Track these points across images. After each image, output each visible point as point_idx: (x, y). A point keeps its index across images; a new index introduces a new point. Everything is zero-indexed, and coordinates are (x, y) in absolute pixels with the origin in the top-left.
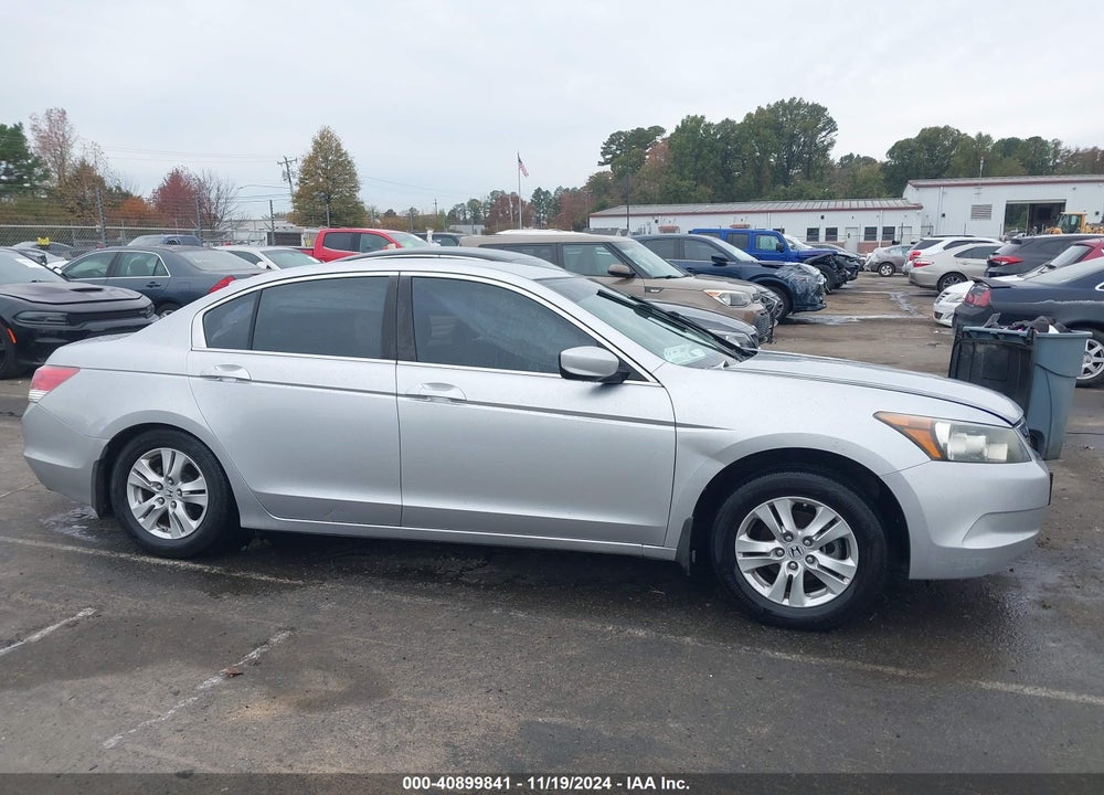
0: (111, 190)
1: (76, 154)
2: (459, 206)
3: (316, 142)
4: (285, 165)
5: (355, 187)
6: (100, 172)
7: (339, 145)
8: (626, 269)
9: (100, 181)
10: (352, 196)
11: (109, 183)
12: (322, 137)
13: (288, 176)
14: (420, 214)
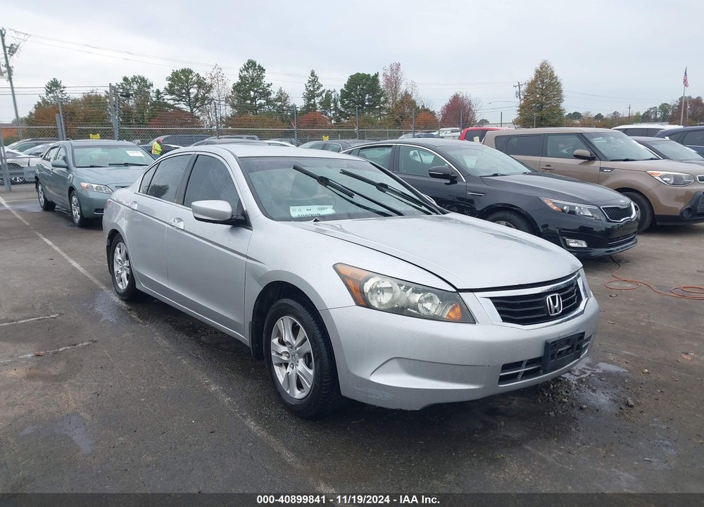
0: (419, 107)
1: (403, 88)
2: (652, 109)
3: (537, 71)
4: (518, 87)
5: (560, 100)
6: (413, 98)
7: (553, 72)
8: (587, 153)
9: (414, 103)
10: (558, 106)
11: (419, 104)
12: (541, 68)
13: (518, 94)
14: (621, 116)
